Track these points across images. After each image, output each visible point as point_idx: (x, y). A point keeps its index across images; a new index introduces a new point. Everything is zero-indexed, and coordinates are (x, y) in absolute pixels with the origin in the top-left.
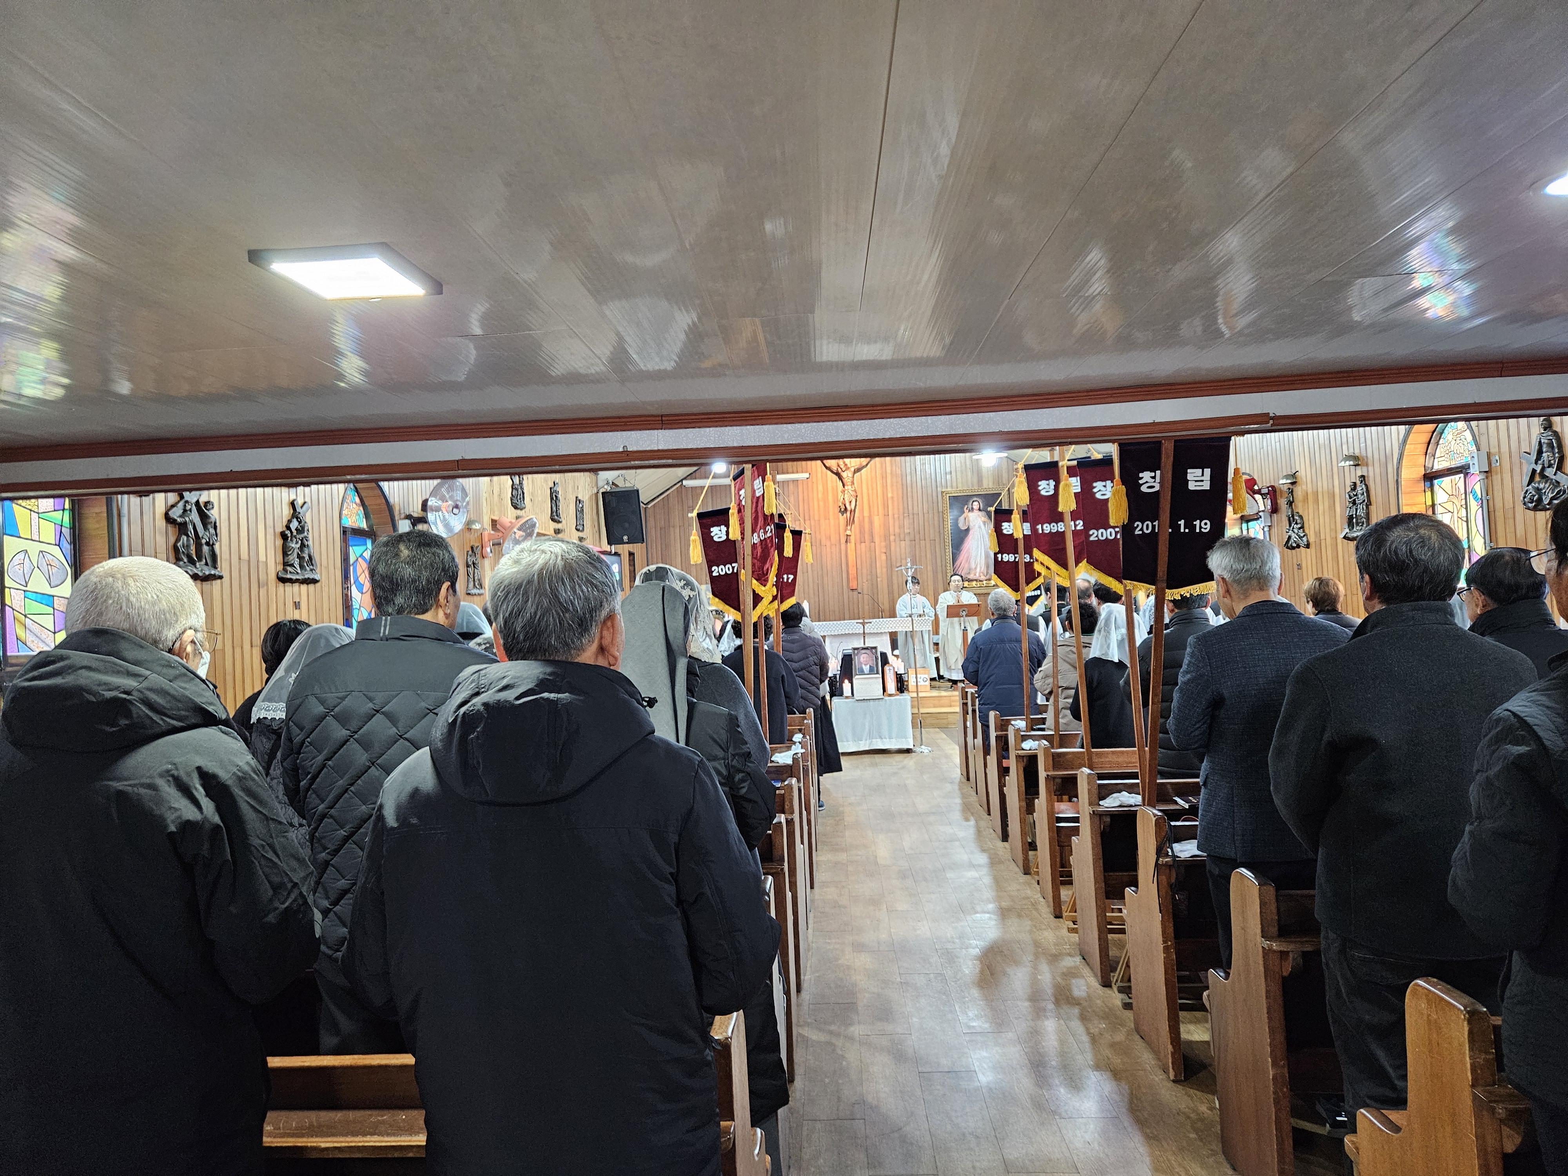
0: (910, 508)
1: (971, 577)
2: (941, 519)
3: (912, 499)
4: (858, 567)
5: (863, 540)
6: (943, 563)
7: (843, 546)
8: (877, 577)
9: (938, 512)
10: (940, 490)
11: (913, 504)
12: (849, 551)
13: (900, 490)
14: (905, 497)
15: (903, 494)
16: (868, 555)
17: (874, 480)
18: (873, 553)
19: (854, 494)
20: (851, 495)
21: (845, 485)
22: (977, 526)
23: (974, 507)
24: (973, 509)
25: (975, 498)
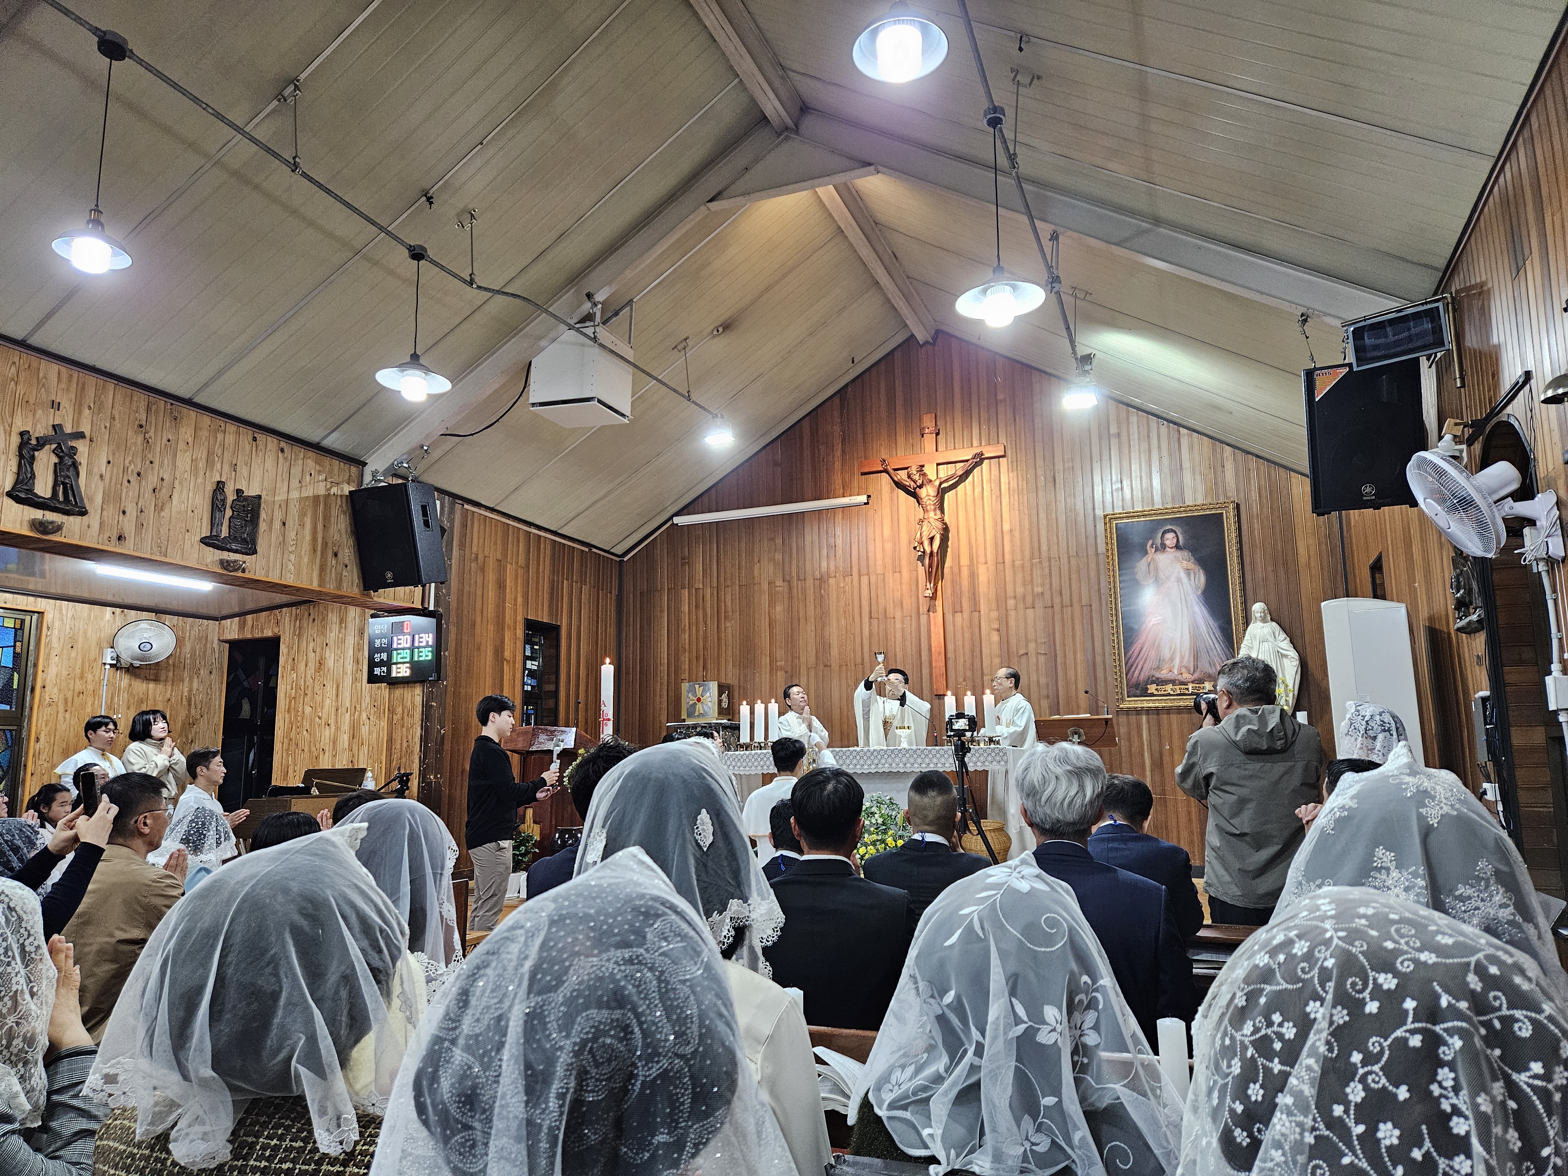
0: (1044, 547)
1: (1163, 674)
2: (1102, 567)
3: (1048, 531)
4: (948, 655)
5: (958, 608)
6: (1107, 648)
7: (923, 619)
8: (982, 674)
9: (1097, 554)
10: (1099, 513)
11: (1048, 540)
12: (932, 627)
13: (1026, 517)
14: (1035, 530)
15: (1030, 524)
16: (967, 635)
17: (979, 502)
18: (977, 630)
19: (939, 525)
20: (932, 527)
21: (925, 511)
22: (1173, 579)
23: (1168, 543)
24: (1164, 546)
25: (1169, 527)
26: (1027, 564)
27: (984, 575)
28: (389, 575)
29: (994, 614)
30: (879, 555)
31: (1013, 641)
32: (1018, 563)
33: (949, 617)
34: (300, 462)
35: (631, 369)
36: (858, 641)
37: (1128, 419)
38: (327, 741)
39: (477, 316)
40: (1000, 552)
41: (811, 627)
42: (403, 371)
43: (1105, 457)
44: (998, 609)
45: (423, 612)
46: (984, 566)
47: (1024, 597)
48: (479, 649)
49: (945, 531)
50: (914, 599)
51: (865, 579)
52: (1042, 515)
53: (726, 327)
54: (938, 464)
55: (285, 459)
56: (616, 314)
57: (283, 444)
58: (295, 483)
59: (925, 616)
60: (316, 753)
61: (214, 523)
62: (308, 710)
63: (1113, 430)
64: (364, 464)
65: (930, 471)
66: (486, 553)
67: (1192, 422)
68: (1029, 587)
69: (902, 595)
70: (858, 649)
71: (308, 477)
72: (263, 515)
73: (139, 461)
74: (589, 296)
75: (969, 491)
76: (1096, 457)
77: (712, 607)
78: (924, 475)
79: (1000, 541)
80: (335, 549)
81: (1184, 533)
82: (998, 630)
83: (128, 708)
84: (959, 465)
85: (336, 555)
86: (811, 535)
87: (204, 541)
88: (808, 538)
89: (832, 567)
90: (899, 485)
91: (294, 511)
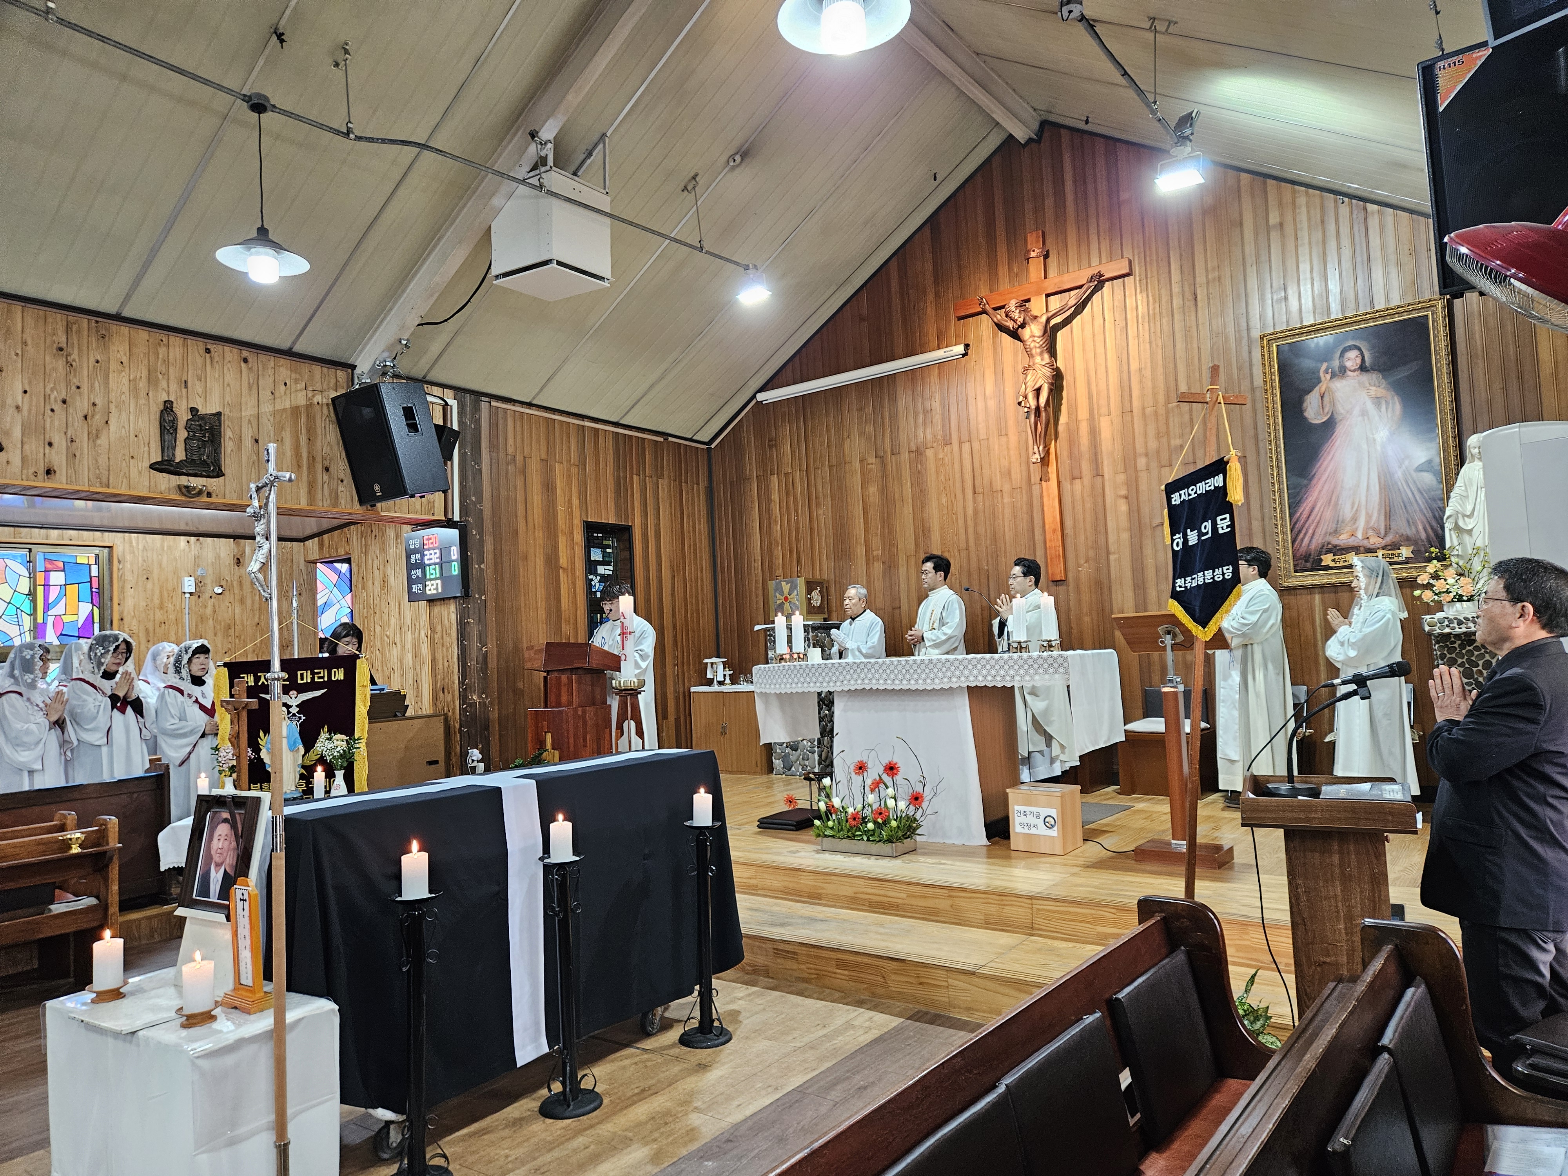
0: (1183, 384)
1: (1343, 539)
2: (1259, 406)
3: (1188, 366)
4: (1066, 532)
5: (1076, 473)
6: (1266, 511)
7: (1036, 490)
8: (1108, 553)
9: (1253, 389)
10: (1256, 334)
11: (1188, 377)
12: (1045, 500)
13: (1160, 352)
14: (1172, 365)
15: (1164, 358)
16: (1088, 505)
17: (1099, 338)
18: (1100, 500)
19: (1048, 372)
20: (1040, 377)
21: (1030, 356)
22: (1356, 412)
23: (1349, 364)
24: (1343, 370)
25: (1350, 343)
26: (1162, 411)
27: (1107, 430)
28: (377, 488)
29: (1121, 478)
30: (981, 418)
31: (1146, 510)
32: (1149, 410)
33: (1066, 486)
34: (271, 372)
35: (608, 221)
36: (961, 522)
37: (1294, 202)
38: (396, 660)
39: (413, 178)
40: (1127, 398)
41: (908, 510)
42: (249, 249)
43: (1264, 257)
44: (1125, 471)
45: (449, 523)
46: (1107, 418)
47: (1158, 452)
48: (526, 558)
49: (1057, 380)
50: (1024, 467)
51: (966, 447)
52: (1180, 345)
53: (745, 154)
54: (1048, 296)
55: (250, 369)
56: (590, 154)
57: (245, 354)
58: (265, 394)
59: (1038, 486)
60: (387, 673)
61: (166, 445)
62: (378, 629)
63: (1274, 219)
64: (353, 367)
65: (1037, 306)
66: (526, 452)
67: (1381, 193)
68: (1164, 440)
69: (1010, 463)
70: (962, 531)
71: (283, 387)
72: (228, 434)
73: (63, 385)
74: (533, 135)
75: (1088, 327)
76: (1250, 259)
77: (802, 493)
78: (1026, 311)
79: (1126, 384)
80: (327, 463)
81: (1373, 348)
82: (1126, 498)
83: (215, 635)
84: (1073, 293)
85: (327, 469)
86: (904, 400)
87: (153, 467)
88: (901, 404)
89: (929, 437)
90: (1001, 327)
91: (268, 426)
